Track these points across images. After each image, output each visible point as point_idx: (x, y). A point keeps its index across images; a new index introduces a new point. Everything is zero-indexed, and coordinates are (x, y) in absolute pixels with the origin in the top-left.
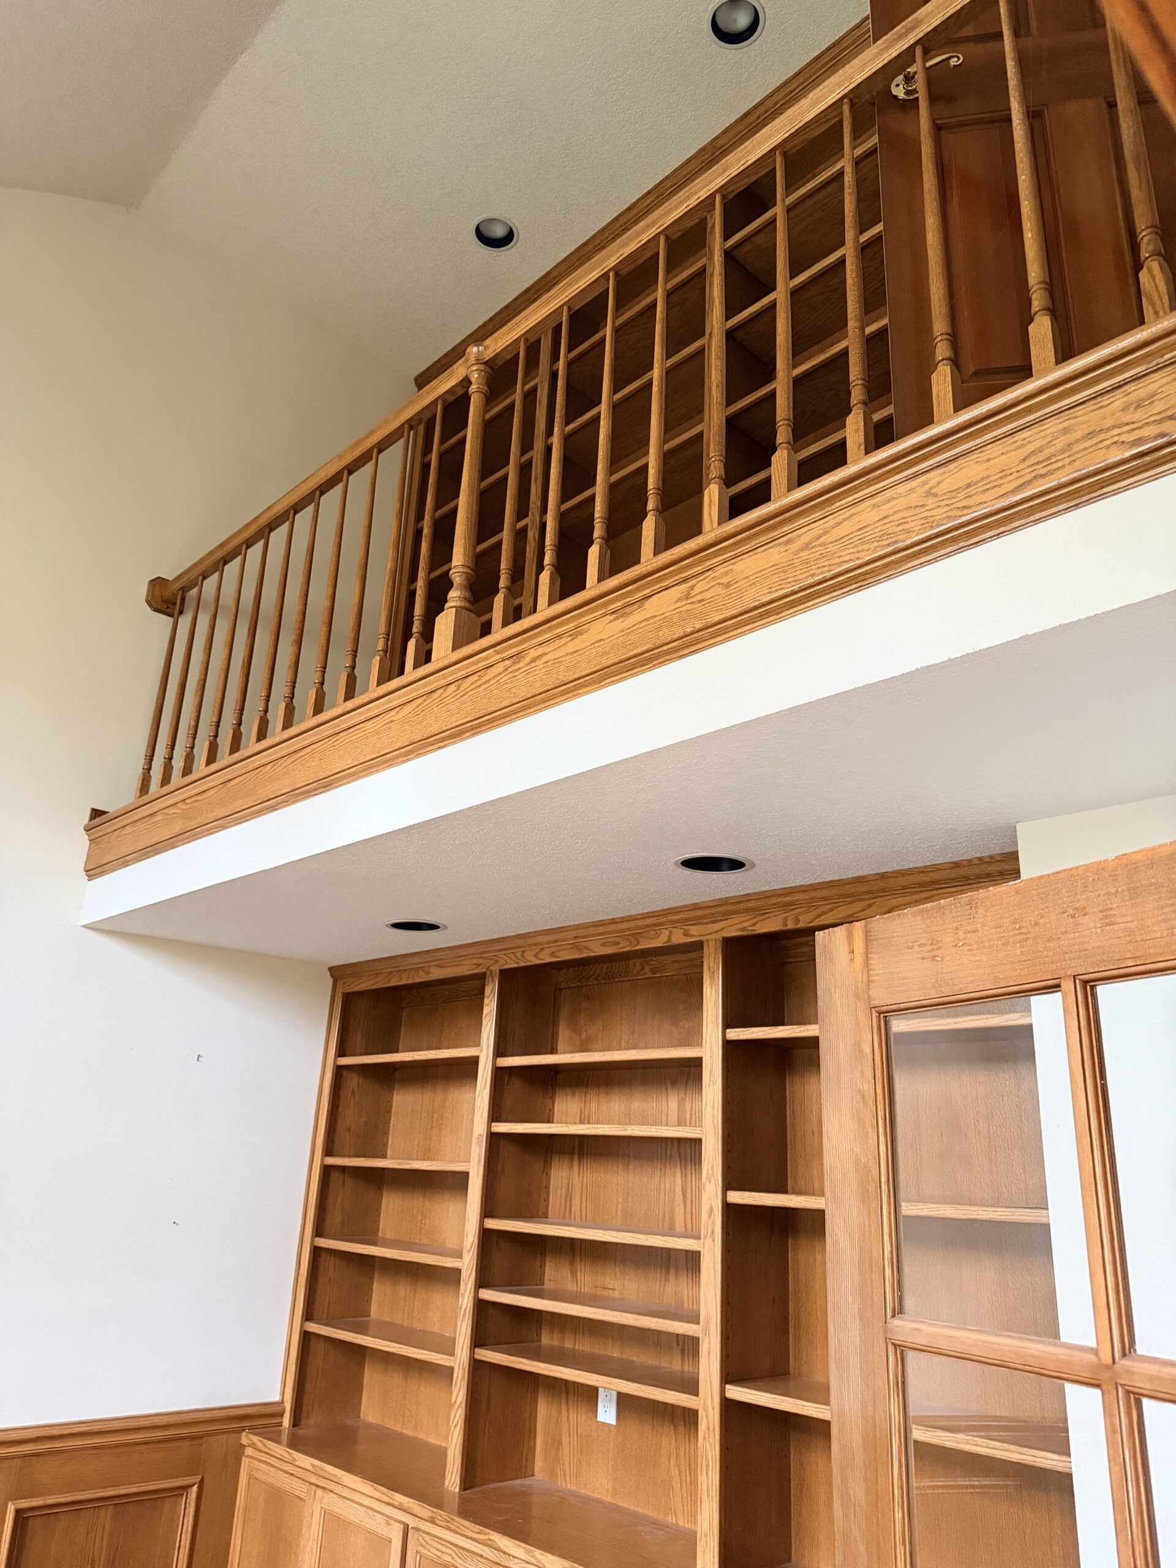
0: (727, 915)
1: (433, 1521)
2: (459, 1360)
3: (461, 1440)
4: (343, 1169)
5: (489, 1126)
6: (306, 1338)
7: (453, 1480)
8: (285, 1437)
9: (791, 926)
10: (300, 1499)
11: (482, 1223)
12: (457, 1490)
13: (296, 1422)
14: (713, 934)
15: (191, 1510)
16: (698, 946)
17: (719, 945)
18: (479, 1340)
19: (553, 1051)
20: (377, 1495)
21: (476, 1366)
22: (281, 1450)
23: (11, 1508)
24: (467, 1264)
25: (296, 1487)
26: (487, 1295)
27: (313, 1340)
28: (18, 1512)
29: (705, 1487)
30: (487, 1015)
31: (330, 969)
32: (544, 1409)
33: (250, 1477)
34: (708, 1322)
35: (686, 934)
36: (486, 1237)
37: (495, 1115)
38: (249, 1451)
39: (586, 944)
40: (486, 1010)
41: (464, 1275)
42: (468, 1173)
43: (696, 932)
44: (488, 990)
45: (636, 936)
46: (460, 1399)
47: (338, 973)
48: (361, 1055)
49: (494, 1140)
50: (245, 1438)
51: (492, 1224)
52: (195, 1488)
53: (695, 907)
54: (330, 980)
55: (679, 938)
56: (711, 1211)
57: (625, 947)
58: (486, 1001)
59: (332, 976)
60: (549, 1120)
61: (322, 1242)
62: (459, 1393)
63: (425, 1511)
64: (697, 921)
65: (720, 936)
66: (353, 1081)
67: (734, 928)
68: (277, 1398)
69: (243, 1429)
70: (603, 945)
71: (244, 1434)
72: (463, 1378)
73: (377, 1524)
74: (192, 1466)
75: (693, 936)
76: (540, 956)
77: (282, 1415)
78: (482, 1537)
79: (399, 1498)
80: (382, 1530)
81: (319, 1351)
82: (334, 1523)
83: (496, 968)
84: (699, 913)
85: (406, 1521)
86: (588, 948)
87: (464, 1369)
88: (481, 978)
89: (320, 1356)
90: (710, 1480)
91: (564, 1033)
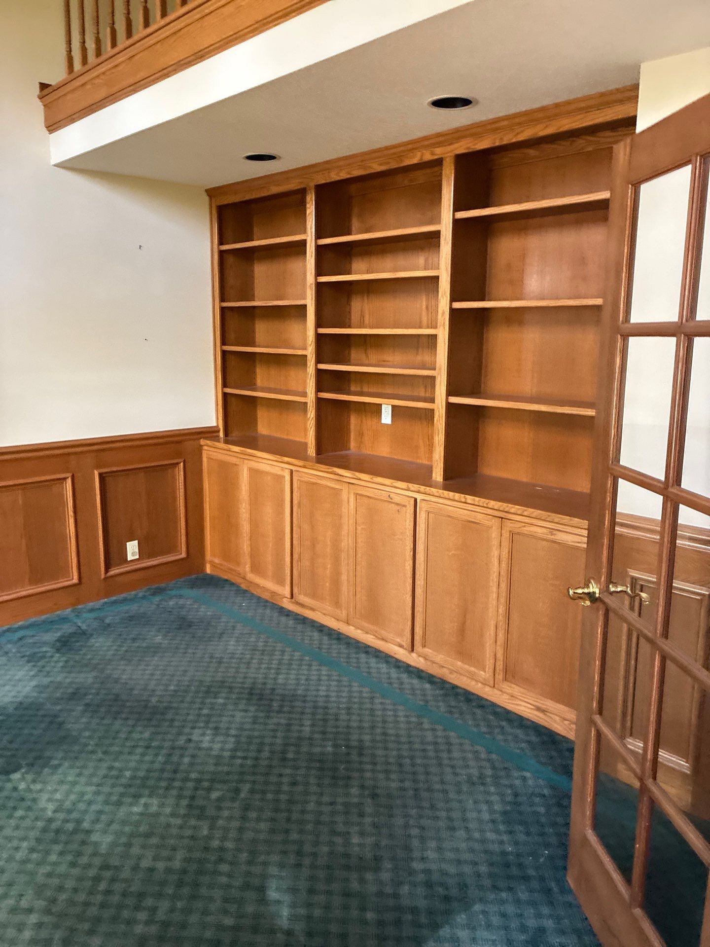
0: (459, 139)
1: (304, 467)
2: (310, 398)
3: (314, 434)
4: (232, 308)
5: (316, 279)
6: (225, 395)
7: (312, 451)
8: (222, 440)
9: (497, 144)
10: (236, 465)
11: (316, 331)
12: (314, 455)
13: (226, 434)
14: (448, 152)
15: (182, 473)
16: (439, 162)
17: (453, 161)
18: (319, 388)
19: (349, 233)
20: (275, 459)
21: (319, 401)
22: (222, 445)
23: (96, 473)
24: (310, 352)
25: (233, 460)
26: (322, 366)
27: (229, 397)
28: (100, 475)
29: (437, 442)
30: (309, 214)
31: (207, 191)
32: (354, 420)
33: (209, 459)
34: (440, 369)
35: (433, 154)
36: (319, 337)
37: (319, 272)
38: (205, 448)
39: (370, 165)
40: (308, 212)
41: (309, 357)
42: (306, 305)
43: (439, 152)
44: (308, 198)
45: (400, 157)
46: (312, 416)
47: (212, 193)
48: (232, 243)
49: (319, 286)
50: (202, 442)
51: (322, 331)
52: (182, 464)
53: (439, 135)
54: (207, 198)
55: (428, 157)
56: (443, 313)
57: (394, 165)
58: (308, 206)
59: (208, 195)
60: (349, 273)
61: (226, 348)
62: (311, 414)
63: (301, 463)
64: (439, 144)
65: (452, 154)
66: (230, 260)
67: (462, 147)
68: (215, 424)
69: (201, 438)
70: (381, 164)
71: (201, 440)
72: (313, 407)
73: (276, 470)
74: (179, 454)
75: (438, 155)
76: (341, 175)
77: (218, 431)
78: (330, 470)
79: (286, 459)
80: (280, 473)
81: (233, 402)
82: (254, 472)
83: (312, 184)
84: (441, 139)
85: (291, 468)
86: (370, 167)
87: (313, 402)
88: (303, 192)
89: (233, 404)
90: (440, 439)
91: (355, 224)
